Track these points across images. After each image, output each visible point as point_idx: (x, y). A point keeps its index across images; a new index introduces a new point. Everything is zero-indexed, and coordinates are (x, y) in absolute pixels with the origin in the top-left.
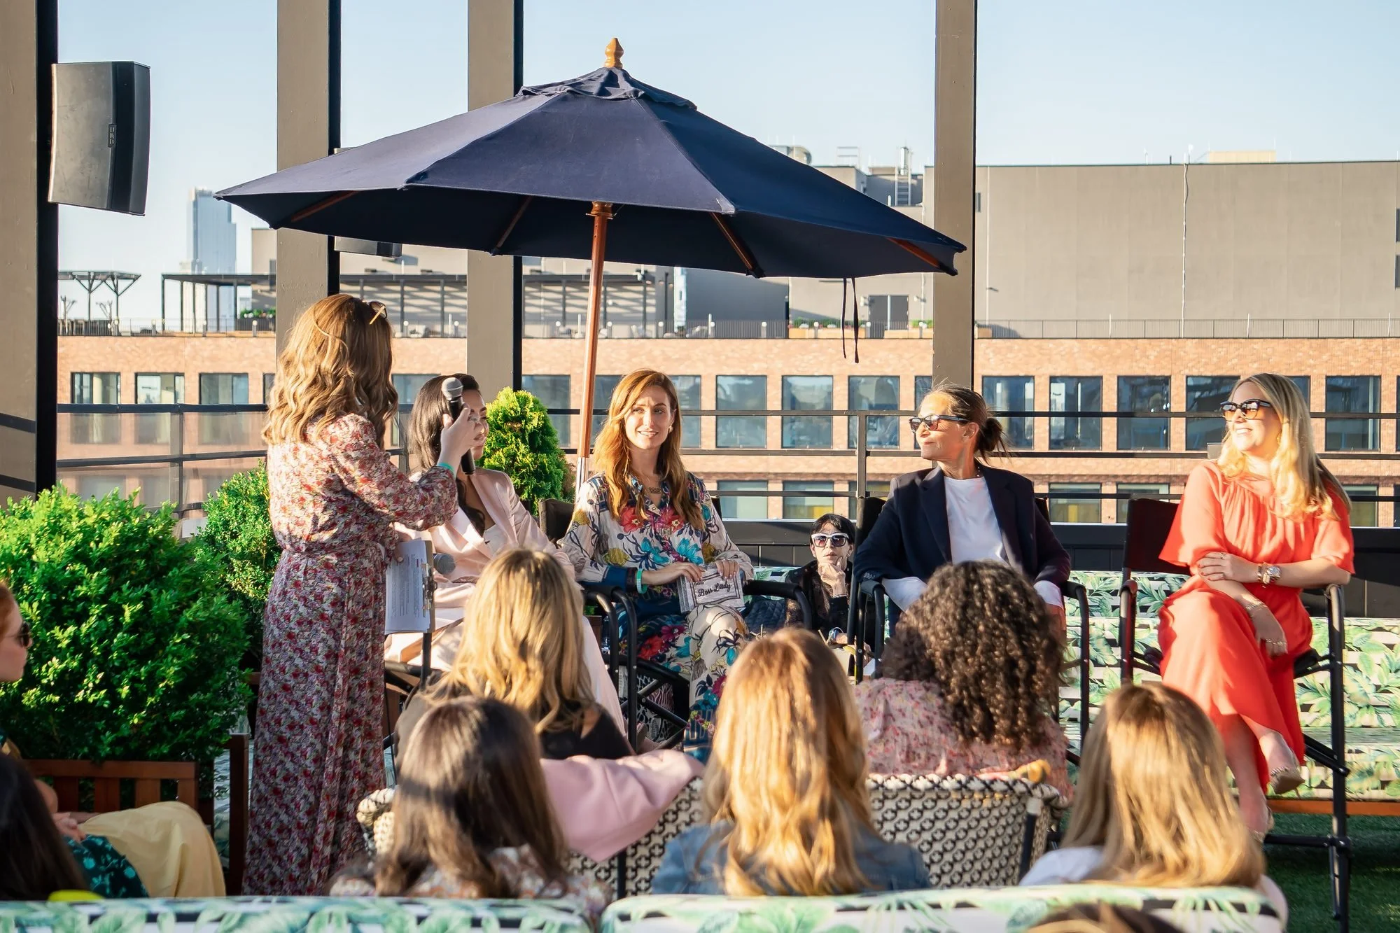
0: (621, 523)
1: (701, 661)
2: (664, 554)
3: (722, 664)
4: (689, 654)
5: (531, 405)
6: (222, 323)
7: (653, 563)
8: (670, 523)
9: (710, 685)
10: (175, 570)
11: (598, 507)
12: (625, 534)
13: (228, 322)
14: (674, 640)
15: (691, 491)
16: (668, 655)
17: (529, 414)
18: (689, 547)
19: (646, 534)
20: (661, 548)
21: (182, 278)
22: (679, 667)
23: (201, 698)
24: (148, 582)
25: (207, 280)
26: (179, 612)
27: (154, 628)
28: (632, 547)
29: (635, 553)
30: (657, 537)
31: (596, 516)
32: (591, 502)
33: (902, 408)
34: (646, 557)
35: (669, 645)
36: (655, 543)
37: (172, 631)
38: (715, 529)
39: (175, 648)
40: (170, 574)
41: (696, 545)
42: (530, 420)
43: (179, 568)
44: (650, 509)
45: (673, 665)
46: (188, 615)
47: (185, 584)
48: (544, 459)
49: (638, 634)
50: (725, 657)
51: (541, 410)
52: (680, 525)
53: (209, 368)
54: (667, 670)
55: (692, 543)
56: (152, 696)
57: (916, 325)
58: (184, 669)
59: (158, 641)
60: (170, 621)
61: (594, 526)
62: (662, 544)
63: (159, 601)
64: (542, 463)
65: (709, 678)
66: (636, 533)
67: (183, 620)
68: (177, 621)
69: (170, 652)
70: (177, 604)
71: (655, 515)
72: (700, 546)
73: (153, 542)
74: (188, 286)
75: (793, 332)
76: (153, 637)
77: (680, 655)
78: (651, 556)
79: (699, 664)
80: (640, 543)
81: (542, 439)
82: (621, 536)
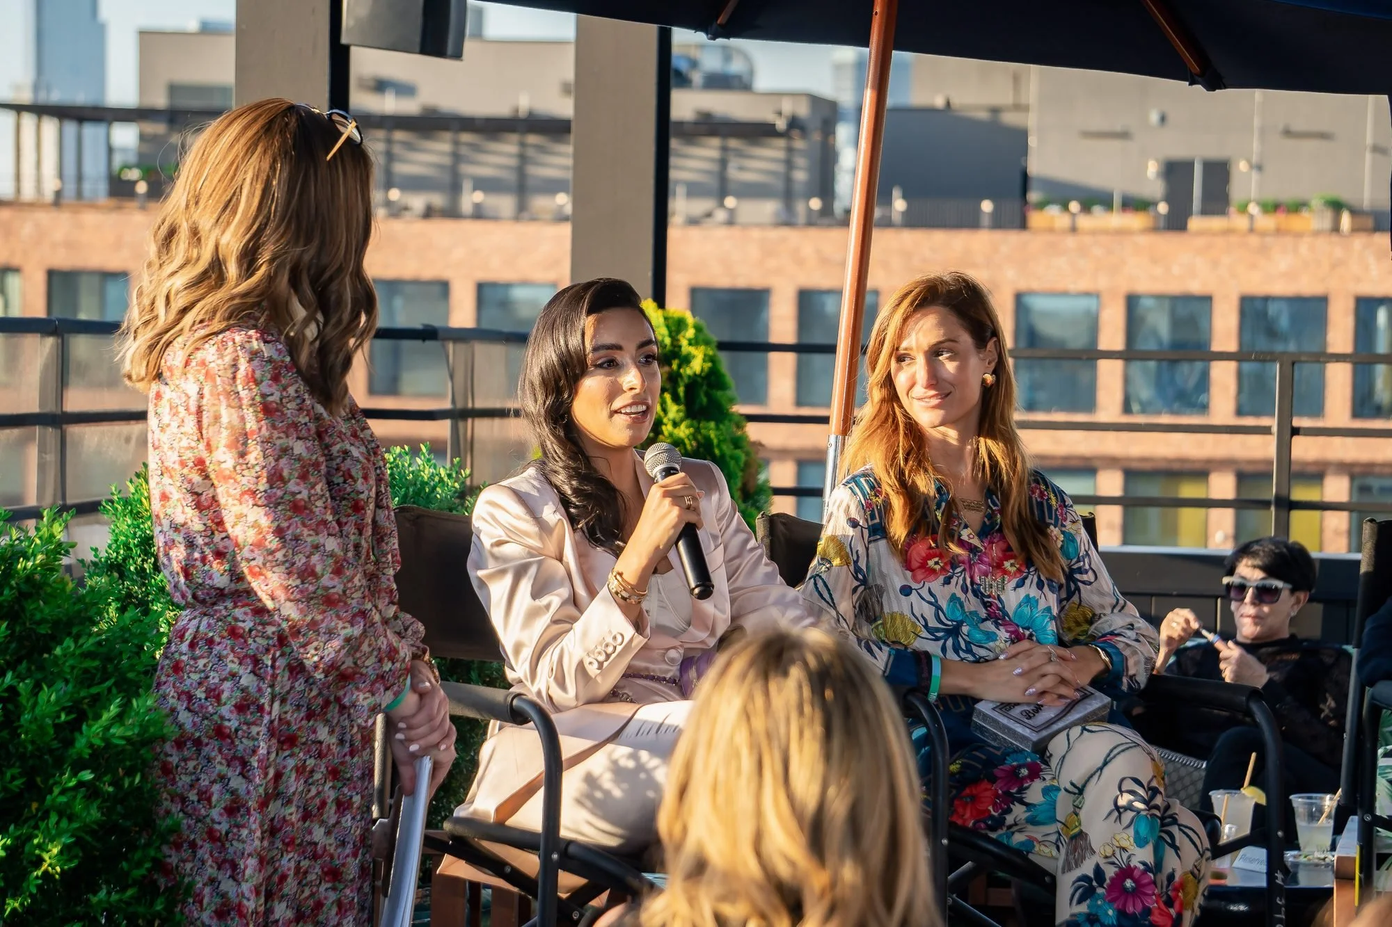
0: (907, 564)
1: (1081, 835)
2: (989, 626)
3: (1124, 844)
4: (1053, 819)
5: (690, 333)
6: (87, 187)
7: (967, 643)
8: (999, 566)
9: (1101, 885)
10: (69, 642)
11: (866, 533)
12: (914, 586)
13: (96, 184)
14: (1022, 790)
15: (1040, 505)
16: (1009, 819)
17: (686, 348)
18: (1037, 614)
19: (955, 588)
20: (983, 613)
21: (19, 109)
22: (1030, 842)
23: (115, 897)
24: (12, 665)
25: (62, 113)
26: (75, 726)
27: (22, 757)
28: (929, 611)
29: (933, 623)
30: (976, 593)
31: (862, 551)
32: (854, 524)
33: (1216, 347)
34: (954, 632)
35: (1009, 799)
36: (973, 604)
37: (59, 764)
38: (1089, 577)
39: (63, 799)
40: (58, 651)
41: (1049, 609)
42: (686, 360)
43: (77, 638)
44: (965, 537)
45: (1018, 838)
46: (92, 733)
47: (86, 671)
48: (711, 430)
49: (952, 775)
50: (1131, 831)
51: (707, 343)
52: (1019, 570)
53: (63, 261)
54: (1007, 848)
55: (1042, 604)
56: (14, 897)
57: (1243, 209)
58: (79, 842)
59: (30, 785)
60: (55, 744)
61: (858, 570)
62: (986, 605)
63: (35, 704)
64: (708, 440)
65: (1099, 871)
66: (936, 585)
67: (81, 743)
68: (70, 743)
69: (54, 807)
70: (69, 711)
71: (972, 549)
72: (1055, 611)
73: (24, 587)
74: (28, 120)
75: (1035, 218)
76: (21, 775)
77: (1033, 821)
78: (965, 629)
79: (1078, 842)
80: (944, 604)
81: (708, 395)
82: (906, 591)
